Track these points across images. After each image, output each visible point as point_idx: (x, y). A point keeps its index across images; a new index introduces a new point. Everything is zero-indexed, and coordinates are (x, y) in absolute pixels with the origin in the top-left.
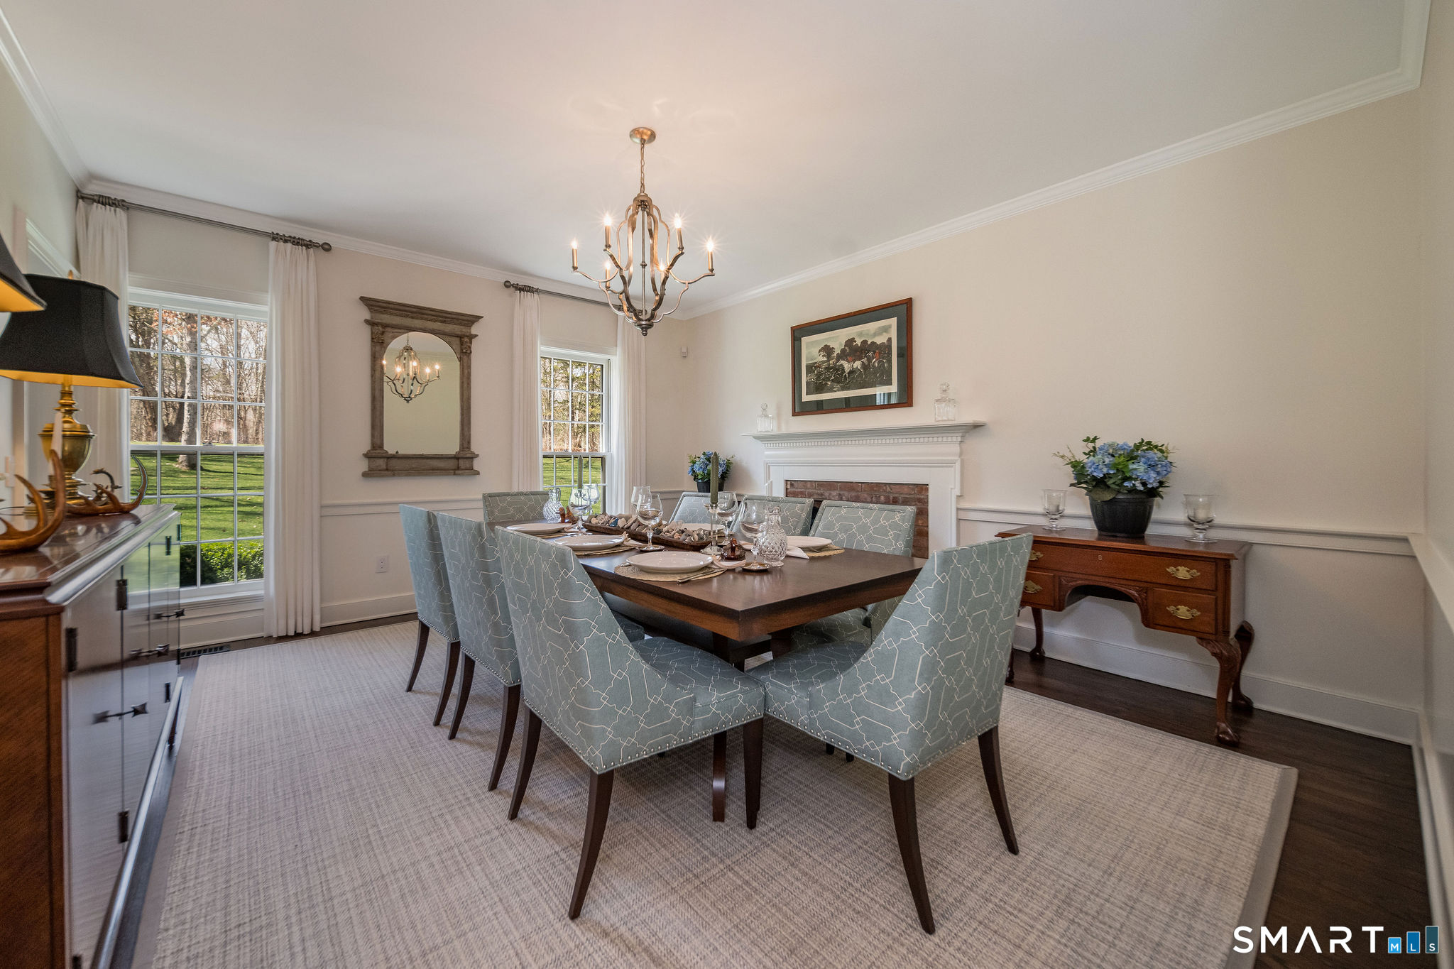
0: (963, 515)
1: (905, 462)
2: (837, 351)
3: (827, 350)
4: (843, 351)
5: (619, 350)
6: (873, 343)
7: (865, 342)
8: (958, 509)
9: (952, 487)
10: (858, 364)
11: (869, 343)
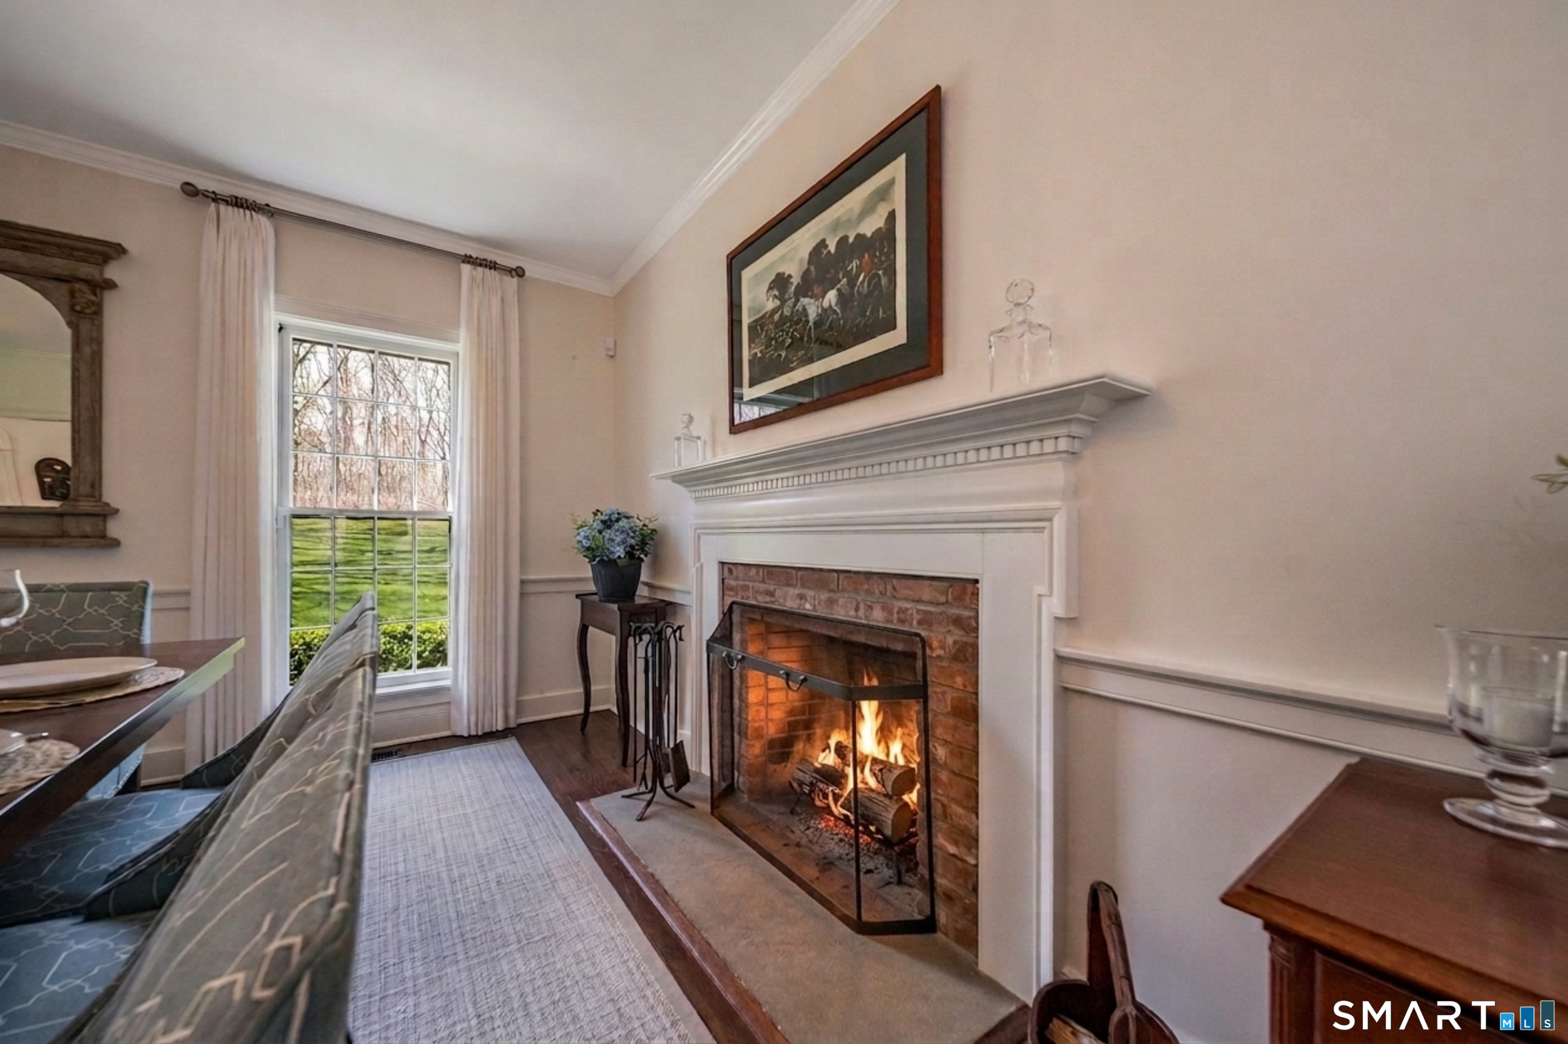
0: (1075, 679)
1: (922, 519)
2: (796, 280)
3: (780, 282)
4: (806, 275)
5: (463, 333)
6: (858, 236)
7: (844, 240)
8: (1061, 660)
9: (1042, 589)
10: (832, 296)
11: (851, 240)
